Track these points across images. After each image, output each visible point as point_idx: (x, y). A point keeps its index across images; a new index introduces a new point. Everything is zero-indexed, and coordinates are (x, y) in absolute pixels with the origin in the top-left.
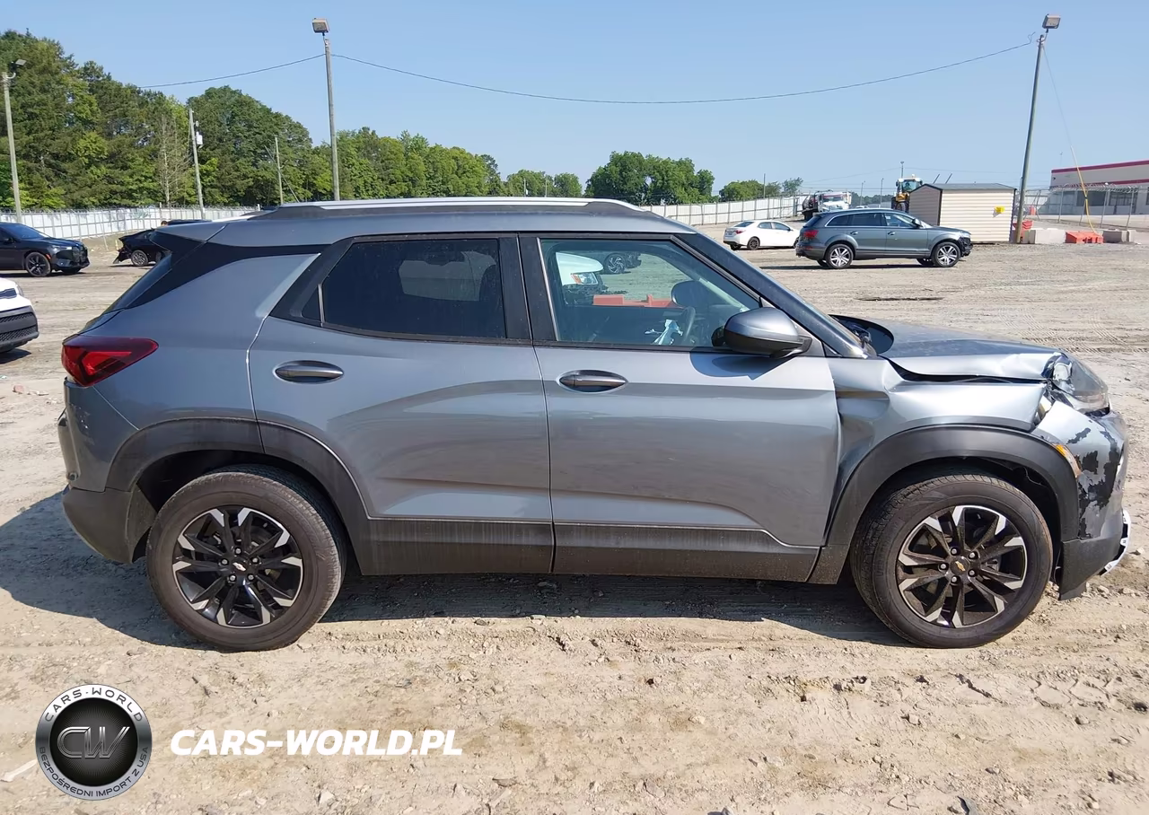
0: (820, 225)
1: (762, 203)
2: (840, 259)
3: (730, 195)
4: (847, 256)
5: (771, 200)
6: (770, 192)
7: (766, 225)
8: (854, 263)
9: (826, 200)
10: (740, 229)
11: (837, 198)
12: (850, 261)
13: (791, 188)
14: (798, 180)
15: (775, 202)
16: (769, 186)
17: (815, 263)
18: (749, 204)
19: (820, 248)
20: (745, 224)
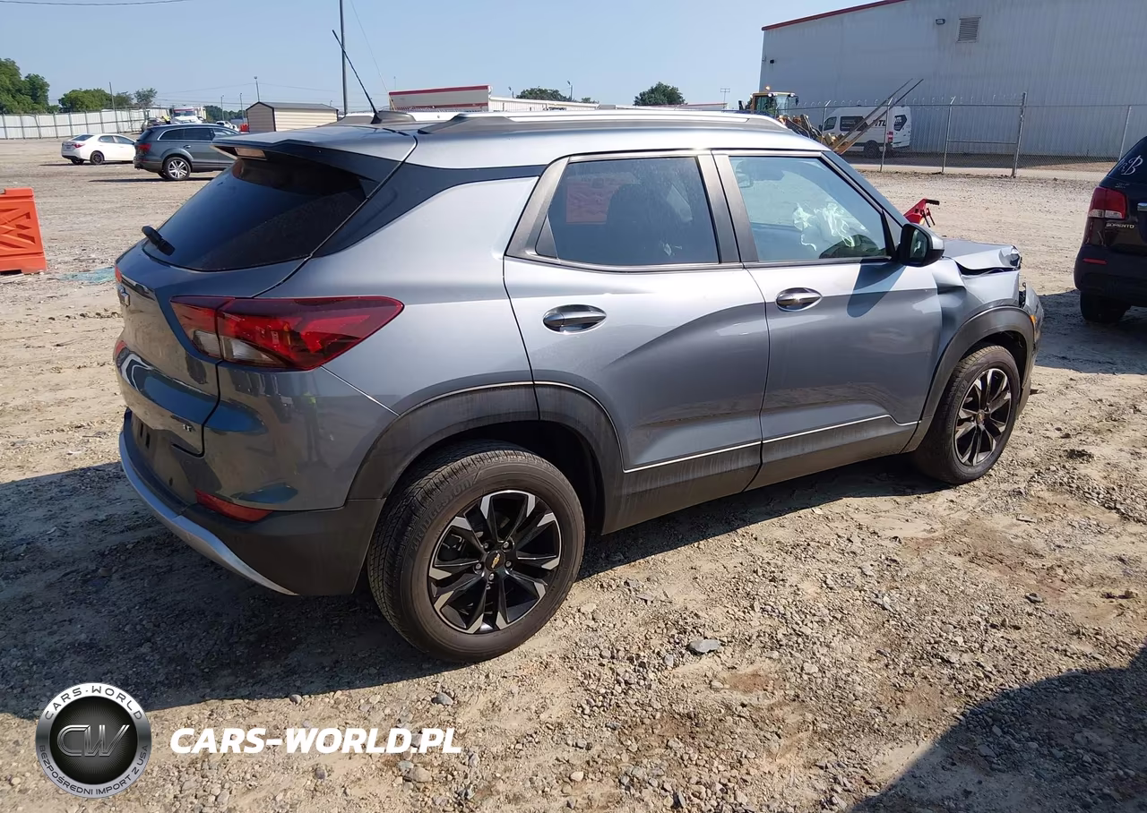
0: (153, 138)
1: (108, 115)
2: (177, 171)
3: (72, 104)
4: (184, 169)
5: (118, 112)
6: (121, 103)
7: (107, 139)
8: (192, 175)
9: (178, 115)
10: (79, 142)
11: (188, 113)
12: (188, 174)
13: (145, 99)
14: (151, 91)
15: (123, 115)
16: (119, 96)
17: (157, 176)
18: (93, 117)
19: (157, 160)
20: (83, 138)
